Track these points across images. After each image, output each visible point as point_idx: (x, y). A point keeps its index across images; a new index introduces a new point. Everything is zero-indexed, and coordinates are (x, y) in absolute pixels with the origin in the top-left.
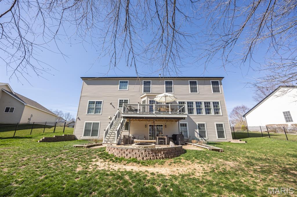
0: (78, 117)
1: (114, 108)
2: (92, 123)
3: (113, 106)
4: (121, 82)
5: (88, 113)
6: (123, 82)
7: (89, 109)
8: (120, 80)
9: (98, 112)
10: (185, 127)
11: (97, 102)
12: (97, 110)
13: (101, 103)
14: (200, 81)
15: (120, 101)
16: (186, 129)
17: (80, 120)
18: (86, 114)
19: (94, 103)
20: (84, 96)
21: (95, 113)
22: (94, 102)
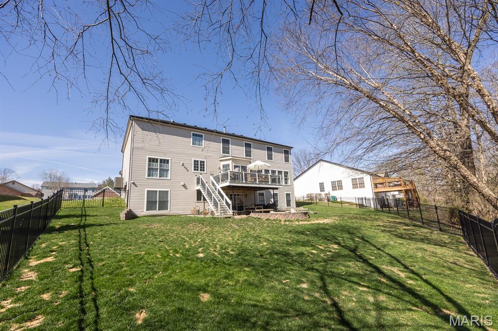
0: (132, 182)
1: (188, 171)
2: (158, 192)
3: (185, 168)
4: (193, 134)
5: (149, 175)
6: (196, 135)
7: (149, 169)
8: (193, 131)
9: (165, 175)
10: (262, 197)
11: (161, 160)
12: (163, 172)
13: (168, 163)
14: (277, 149)
15: (195, 161)
16: (264, 198)
17: (136, 186)
18: (146, 177)
19: (157, 162)
20: (138, 148)
21: (160, 177)
22: (157, 159)
